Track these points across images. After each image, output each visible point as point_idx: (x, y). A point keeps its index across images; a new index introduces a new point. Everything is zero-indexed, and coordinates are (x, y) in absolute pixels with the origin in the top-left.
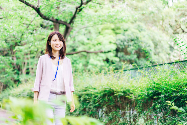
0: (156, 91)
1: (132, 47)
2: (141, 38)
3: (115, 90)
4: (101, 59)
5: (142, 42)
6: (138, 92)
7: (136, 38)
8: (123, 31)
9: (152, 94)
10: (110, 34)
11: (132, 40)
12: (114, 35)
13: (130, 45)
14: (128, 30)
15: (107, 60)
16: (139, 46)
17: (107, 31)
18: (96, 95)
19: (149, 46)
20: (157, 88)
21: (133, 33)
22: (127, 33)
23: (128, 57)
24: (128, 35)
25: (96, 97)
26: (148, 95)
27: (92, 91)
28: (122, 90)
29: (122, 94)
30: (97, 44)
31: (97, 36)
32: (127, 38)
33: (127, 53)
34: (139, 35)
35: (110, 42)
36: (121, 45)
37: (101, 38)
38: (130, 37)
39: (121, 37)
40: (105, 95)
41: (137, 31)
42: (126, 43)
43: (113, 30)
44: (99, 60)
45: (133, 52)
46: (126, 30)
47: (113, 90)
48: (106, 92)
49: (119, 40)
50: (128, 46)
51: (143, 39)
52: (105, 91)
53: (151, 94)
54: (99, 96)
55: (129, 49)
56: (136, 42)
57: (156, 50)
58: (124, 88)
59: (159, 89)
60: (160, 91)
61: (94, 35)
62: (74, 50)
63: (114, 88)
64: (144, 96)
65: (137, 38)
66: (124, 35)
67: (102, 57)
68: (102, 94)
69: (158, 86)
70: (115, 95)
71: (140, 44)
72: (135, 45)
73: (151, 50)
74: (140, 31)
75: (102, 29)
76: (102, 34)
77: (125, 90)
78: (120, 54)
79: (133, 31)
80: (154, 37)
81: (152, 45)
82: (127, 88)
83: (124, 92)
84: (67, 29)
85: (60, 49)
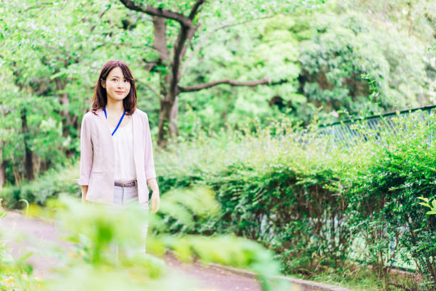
0: (394, 174)
1: (337, 71)
2: (358, 48)
3: (297, 172)
5: (360, 58)
6: (351, 177)
7: (345, 49)
8: (316, 33)
9: (384, 182)
10: (285, 41)
11: (337, 54)
12: (296, 42)
13: (333, 66)
14: (327, 30)
16: (353, 67)
17: (277, 33)
18: (254, 183)
20: (395, 167)
21: (338, 36)
22: (323, 37)
23: (328, 94)
24: (328, 42)
25: (253, 187)
26: (375, 184)
27: (245, 176)
28: (314, 172)
29: (315, 181)
30: (256, 66)
31: (256, 46)
32: (324, 48)
33: (325, 84)
34: (354, 42)
35: (287, 60)
36: (311, 66)
37: (264, 50)
38: (332, 47)
39: (312, 47)
40: (273, 184)
41: (348, 32)
42: (322, 62)
43: (293, 30)
45: (340, 81)
46: (324, 31)
47: (292, 172)
48: (278, 177)
49: (307, 53)
50: (329, 68)
51: (363, 52)
52: (274, 174)
53: (382, 180)
54: (261, 185)
55: (330, 76)
56: (346, 57)
57: (393, 78)
58: (318, 167)
59: (401, 169)
60: (403, 174)
61: (246, 44)
62: (201, 79)
63: (296, 167)
64: (365, 185)
65: (350, 49)
66: (318, 41)
68: (268, 181)
69: (398, 162)
70: (298, 183)
71: (355, 62)
72: (344, 65)
73: (381, 77)
74: (356, 33)
75: (266, 30)
76: (266, 42)
77: (320, 172)
78: (308, 87)
79: (338, 34)
80: (387, 45)
81: (386, 66)
82: (325, 168)
83: (318, 177)
84: (185, 31)
85: (124, 96)
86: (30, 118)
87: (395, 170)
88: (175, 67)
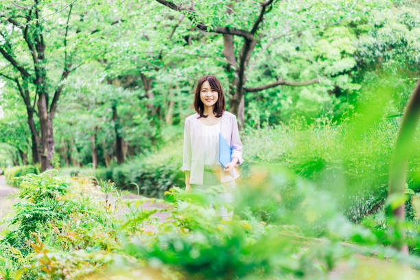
1: (392, 62)
2: (412, 42)
4: (324, 89)
7: (400, 42)
8: (374, 28)
10: (343, 36)
11: (392, 46)
13: (389, 57)
14: (384, 25)
15: (337, 92)
16: (407, 58)
17: (336, 29)
21: (394, 31)
22: (380, 31)
24: (384, 36)
30: (316, 59)
31: (317, 40)
32: (381, 41)
35: (344, 53)
36: (368, 57)
37: (323, 46)
38: (387, 40)
42: (378, 53)
43: (352, 25)
46: (379, 26)
49: (365, 45)
56: (400, 50)
61: (308, 40)
65: (404, 42)
66: (375, 35)
67: (327, 86)
71: (409, 54)
72: (398, 56)
74: (410, 29)
75: (326, 27)
76: (326, 37)
79: (393, 29)
84: (248, 44)
85: (212, 103)
86: (120, 108)
88: (241, 72)
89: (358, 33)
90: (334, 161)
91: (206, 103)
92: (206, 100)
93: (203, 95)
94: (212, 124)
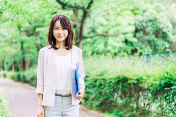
0: (168, 82)
1: (150, 28)
2: (159, 19)
3: (128, 77)
4: (120, 40)
5: (160, 23)
6: (150, 81)
7: (154, 19)
8: (142, 12)
9: (164, 85)
10: (129, 15)
11: (151, 21)
12: (133, 15)
13: (149, 26)
14: (147, 11)
15: (126, 41)
16: (157, 27)
17: (126, 12)
18: (111, 80)
19: (167, 27)
20: (169, 78)
21: (151, 14)
22: (145, 14)
23: (146, 38)
24: (147, 16)
25: (110, 82)
26: (160, 85)
27: (106, 77)
28: (135, 78)
29: (136, 82)
30: (116, 25)
31: (116, 17)
32: (145, 19)
33: (145, 33)
34: (158, 16)
35: (130, 24)
36: (139, 26)
37: (120, 19)
38: (148, 18)
39: (140, 18)
40: (119, 82)
41: (155, 12)
42: (144, 24)
43: (132, 11)
44: (118, 42)
45: (151, 33)
46: (145, 11)
47: (126, 77)
48: (120, 79)
49: (138, 20)
50: (147, 27)
51: (161, 20)
53: (163, 84)
54: (113, 81)
55: (147, 30)
56: (154, 23)
58: (137, 76)
59: (172, 79)
60: (172, 82)
61: (112, 17)
62: (93, 31)
63: (128, 75)
64: (156, 86)
65: (156, 19)
66: (143, 15)
67: (121, 38)
68: (116, 80)
70: (129, 82)
71: (158, 25)
72: (153, 26)
73: (169, 31)
74: (158, 12)
75: (121, 11)
76: (121, 15)
77: (138, 78)
78: (138, 35)
80: (173, 17)
81: (171, 26)
82: (140, 76)
83: (137, 80)
85: (63, 39)
87: (169, 80)
88: (81, 28)
89: (135, 14)
90: (132, 78)
91: (58, 39)
92: (58, 36)
93: (55, 32)
94: (64, 55)
